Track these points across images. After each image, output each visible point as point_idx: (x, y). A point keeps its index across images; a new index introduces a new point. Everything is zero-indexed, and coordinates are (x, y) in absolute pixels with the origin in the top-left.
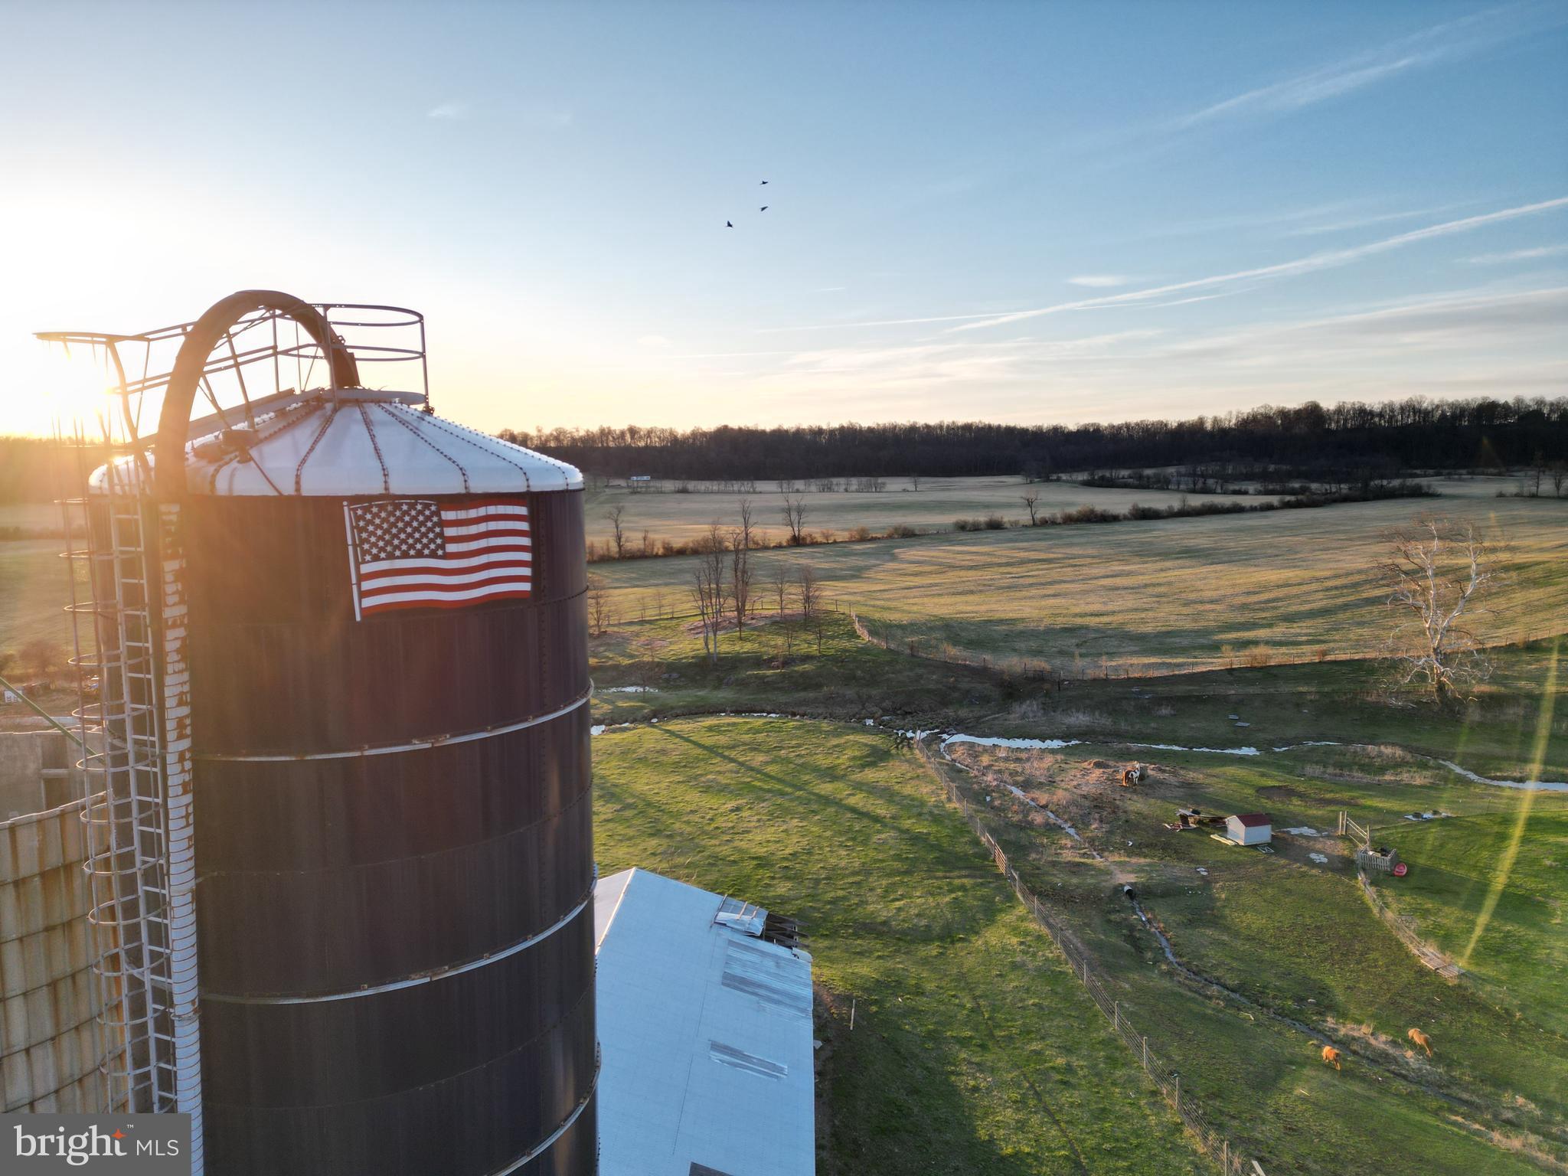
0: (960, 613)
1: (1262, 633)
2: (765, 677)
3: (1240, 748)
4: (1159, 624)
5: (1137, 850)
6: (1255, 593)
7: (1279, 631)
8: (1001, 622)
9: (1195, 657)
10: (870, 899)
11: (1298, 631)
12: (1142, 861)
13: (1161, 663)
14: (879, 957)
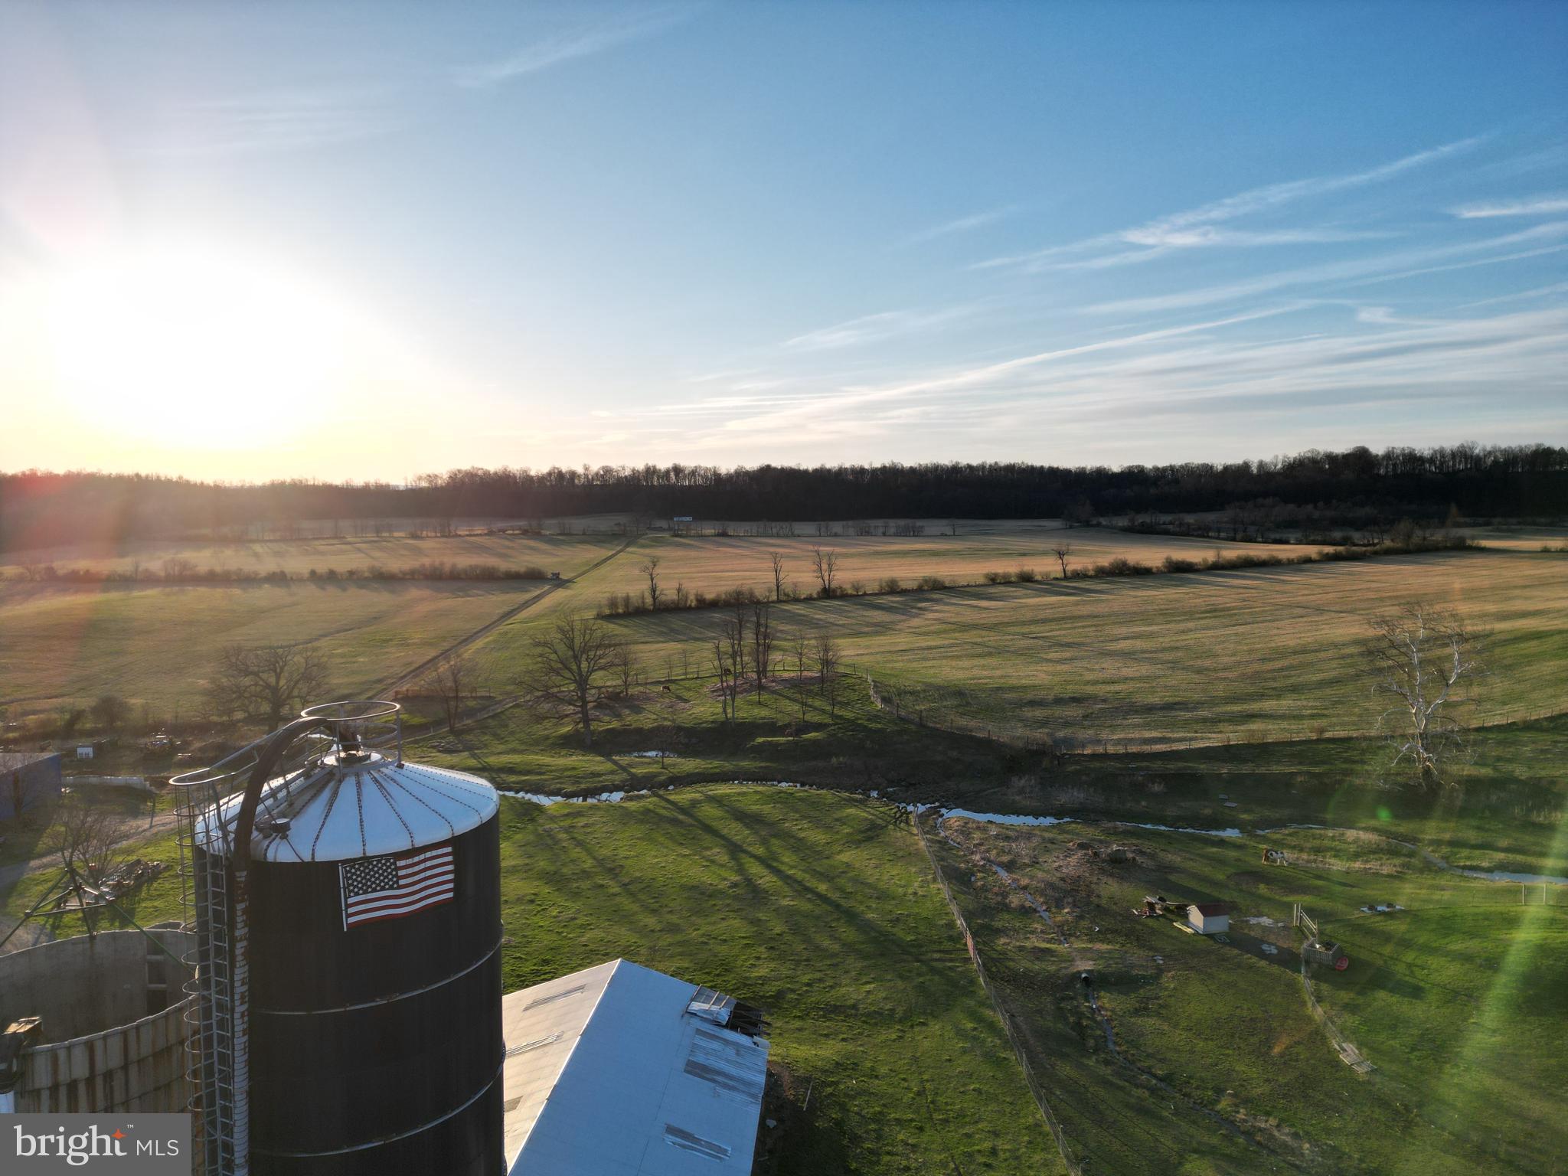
0: (974, 679)
1: (1268, 705)
2: (778, 744)
3: (1224, 829)
4: (1167, 694)
5: (1103, 936)
6: (1270, 660)
7: (1286, 704)
8: (1012, 689)
9: (1196, 732)
10: (844, 982)
11: (1305, 703)
12: (1104, 947)
13: (1161, 738)
14: (843, 1040)
